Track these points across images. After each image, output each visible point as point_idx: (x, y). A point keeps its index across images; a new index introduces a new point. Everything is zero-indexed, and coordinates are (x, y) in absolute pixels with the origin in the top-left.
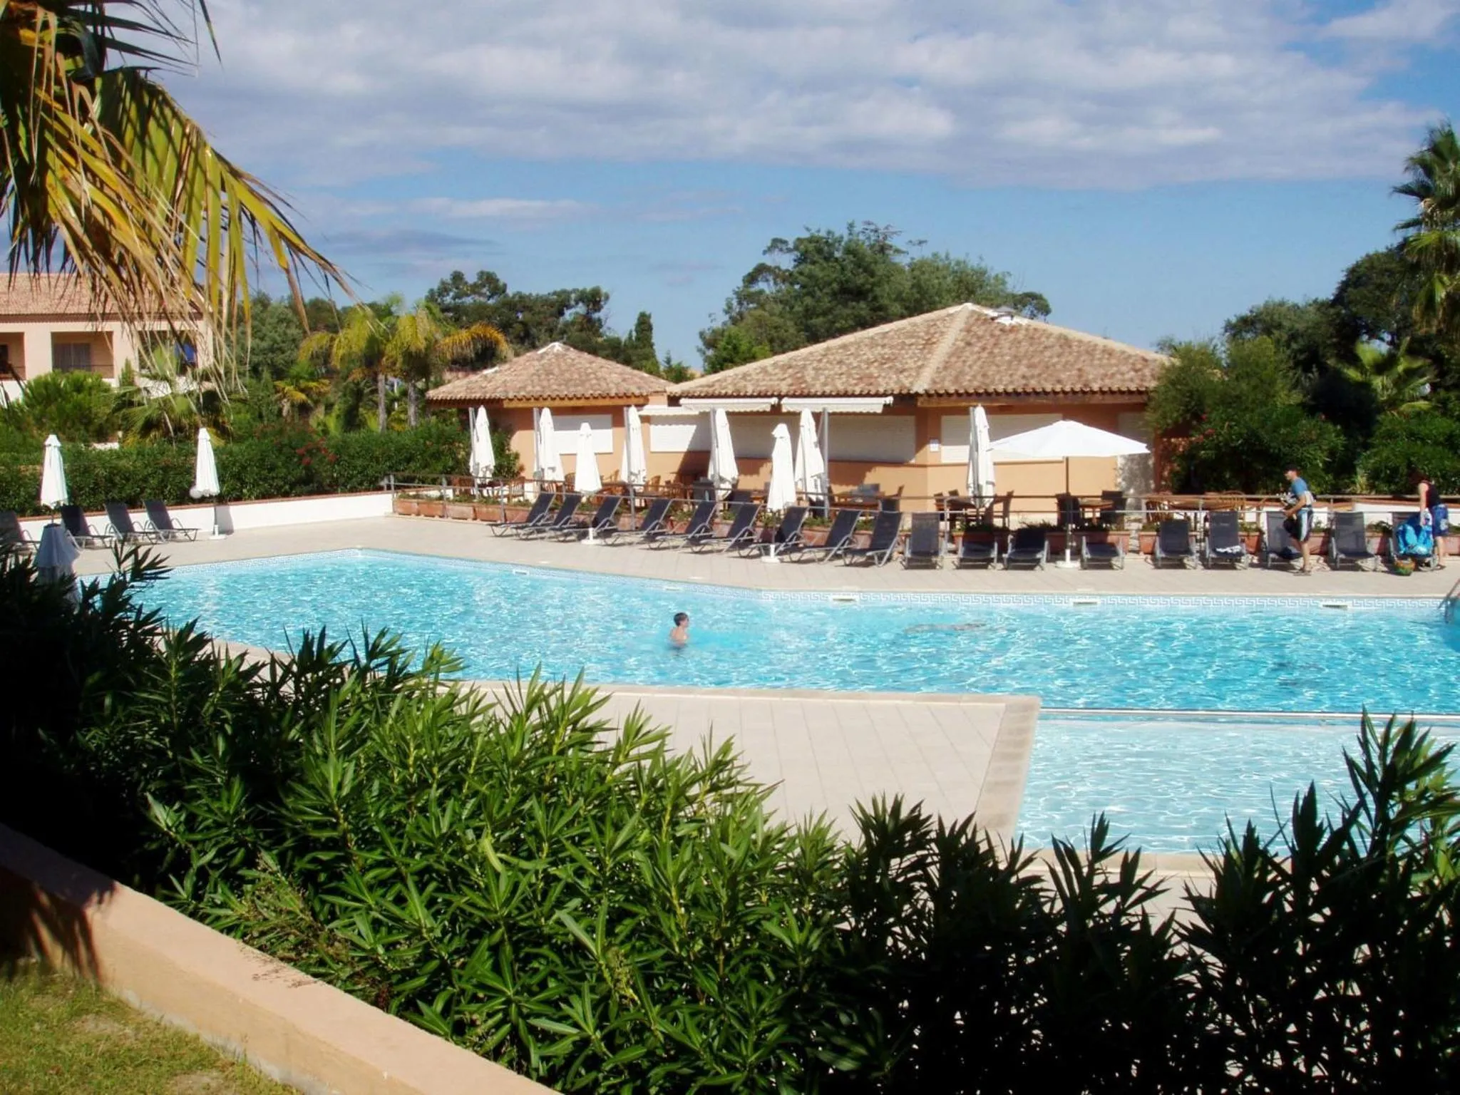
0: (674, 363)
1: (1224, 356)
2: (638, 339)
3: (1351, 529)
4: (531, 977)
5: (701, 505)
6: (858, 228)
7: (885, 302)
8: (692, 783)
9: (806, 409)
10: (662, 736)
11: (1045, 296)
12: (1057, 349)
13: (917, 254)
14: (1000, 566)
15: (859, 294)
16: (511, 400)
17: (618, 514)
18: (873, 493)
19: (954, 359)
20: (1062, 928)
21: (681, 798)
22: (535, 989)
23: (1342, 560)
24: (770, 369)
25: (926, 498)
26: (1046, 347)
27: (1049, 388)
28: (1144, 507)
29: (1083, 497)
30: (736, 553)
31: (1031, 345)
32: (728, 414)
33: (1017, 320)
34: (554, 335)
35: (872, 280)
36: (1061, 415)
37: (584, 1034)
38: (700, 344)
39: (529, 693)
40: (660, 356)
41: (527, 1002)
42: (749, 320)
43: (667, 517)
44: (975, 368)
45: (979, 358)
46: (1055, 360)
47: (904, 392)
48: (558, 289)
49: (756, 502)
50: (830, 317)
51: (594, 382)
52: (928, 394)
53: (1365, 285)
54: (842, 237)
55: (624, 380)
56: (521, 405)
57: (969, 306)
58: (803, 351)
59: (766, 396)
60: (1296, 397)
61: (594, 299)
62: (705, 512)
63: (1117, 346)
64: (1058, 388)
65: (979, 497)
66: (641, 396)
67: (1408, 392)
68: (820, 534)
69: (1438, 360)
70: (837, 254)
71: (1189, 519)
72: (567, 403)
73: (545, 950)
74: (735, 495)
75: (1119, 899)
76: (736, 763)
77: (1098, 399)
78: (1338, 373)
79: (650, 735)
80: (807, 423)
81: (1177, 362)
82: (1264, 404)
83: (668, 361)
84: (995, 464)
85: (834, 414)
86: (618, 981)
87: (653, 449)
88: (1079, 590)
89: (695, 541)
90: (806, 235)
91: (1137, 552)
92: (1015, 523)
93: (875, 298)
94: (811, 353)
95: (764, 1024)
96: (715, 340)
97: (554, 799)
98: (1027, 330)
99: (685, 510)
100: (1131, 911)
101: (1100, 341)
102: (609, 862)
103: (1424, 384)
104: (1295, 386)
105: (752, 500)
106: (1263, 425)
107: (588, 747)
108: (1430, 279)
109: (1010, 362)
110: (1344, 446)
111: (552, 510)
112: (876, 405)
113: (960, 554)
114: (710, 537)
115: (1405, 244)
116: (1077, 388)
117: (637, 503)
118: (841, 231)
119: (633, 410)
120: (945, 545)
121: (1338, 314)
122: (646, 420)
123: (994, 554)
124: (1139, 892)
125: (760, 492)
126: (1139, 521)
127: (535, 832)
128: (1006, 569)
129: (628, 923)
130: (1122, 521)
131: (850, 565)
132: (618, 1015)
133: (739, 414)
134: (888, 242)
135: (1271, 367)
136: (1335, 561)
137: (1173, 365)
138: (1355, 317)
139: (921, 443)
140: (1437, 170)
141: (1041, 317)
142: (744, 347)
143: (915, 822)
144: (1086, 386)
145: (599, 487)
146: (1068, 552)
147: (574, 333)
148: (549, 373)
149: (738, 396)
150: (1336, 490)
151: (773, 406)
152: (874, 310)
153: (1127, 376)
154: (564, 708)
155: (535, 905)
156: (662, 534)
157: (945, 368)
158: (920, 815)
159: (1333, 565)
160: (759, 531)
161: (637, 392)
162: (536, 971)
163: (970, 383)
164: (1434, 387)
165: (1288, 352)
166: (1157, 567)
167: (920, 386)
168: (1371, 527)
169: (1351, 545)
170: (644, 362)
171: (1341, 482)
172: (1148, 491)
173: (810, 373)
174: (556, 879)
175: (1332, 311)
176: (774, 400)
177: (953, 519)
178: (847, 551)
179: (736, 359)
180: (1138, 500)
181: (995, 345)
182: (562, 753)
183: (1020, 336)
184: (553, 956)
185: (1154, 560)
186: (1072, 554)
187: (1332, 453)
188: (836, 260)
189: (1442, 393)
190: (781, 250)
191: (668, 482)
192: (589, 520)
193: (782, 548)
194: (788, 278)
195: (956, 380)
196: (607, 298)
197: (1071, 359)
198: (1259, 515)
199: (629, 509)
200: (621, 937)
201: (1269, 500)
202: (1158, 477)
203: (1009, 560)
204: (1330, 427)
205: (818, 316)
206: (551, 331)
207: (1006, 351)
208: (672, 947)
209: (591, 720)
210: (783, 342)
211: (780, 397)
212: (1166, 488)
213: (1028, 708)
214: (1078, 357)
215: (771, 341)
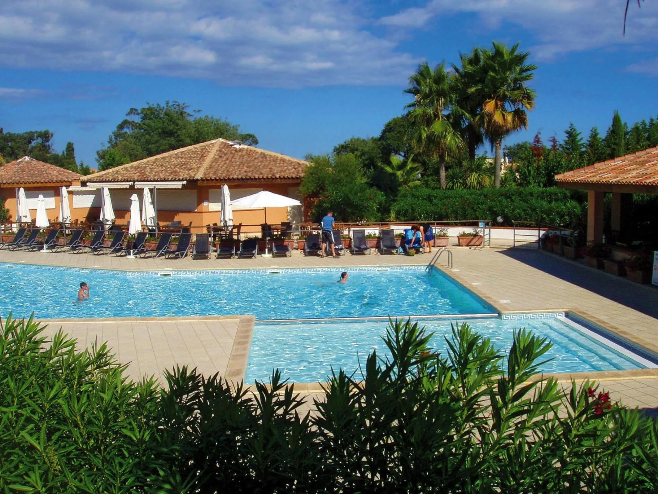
0: (85, 166)
1: (333, 162)
2: (67, 155)
3: (389, 237)
4: (10, 464)
5: (98, 232)
6: (170, 104)
7: (183, 138)
8: (88, 365)
9: (146, 187)
10: (73, 344)
11: (256, 136)
12: (260, 159)
13: (198, 116)
14: (237, 257)
15: (171, 134)
16: (4, 184)
17: (58, 238)
18: (177, 225)
19: (214, 164)
20: (260, 422)
21: (83, 373)
22: (12, 470)
23: (385, 250)
24: (129, 169)
25: (203, 227)
26: (255, 159)
27: (257, 177)
28: (300, 229)
29: (273, 225)
30: (114, 255)
31: (249, 157)
32: (109, 189)
33: (242, 146)
34: (26, 152)
35: (177, 128)
36: (262, 189)
37: (36, 490)
38: (97, 157)
39: (6, 326)
40: (78, 163)
41: (9, 476)
42: (120, 146)
43: (81, 238)
44: (223, 168)
45: (225, 163)
46: (260, 164)
47: (192, 179)
48: (28, 131)
49: (124, 231)
50: (158, 144)
51: (45, 175)
52: (202, 180)
53: (393, 131)
54: (164, 108)
55: (60, 174)
56: (9, 186)
57: (221, 140)
58: (145, 160)
59: (127, 181)
60: (364, 180)
61: (46, 136)
62: (100, 235)
63: (287, 158)
64: (261, 176)
65: (226, 226)
66: (68, 181)
67: (411, 177)
68: (154, 245)
69: (424, 164)
70: (162, 116)
71: (319, 234)
72: (32, 185)
73: (17, 450)
74: (114, 227)
75: (284, 407)
76: (108, 355)
77: (279, 181)
78: (382, 169)
79: (68, 343)
80: (146, 193)
81: (313, 165)
82: (351, 183)
83: (82, 165)
84: (233, 211)
85: (159, 189)
86: (52, 463)
87: (74, 207)
88: (272, 267)
89: (95, 250)
90: (147, 106)
91: (297, 249)
92: (243, 237)
93: (178, 136)
94: (148, 161)
95: (123, 478)
96: (104, 156)
97: (21, 376)
98: (247, 150)
99: (90, 235)
100: (290, 412)
101: (280, 156)
102: (47, 406)
103: (418, 174)
104: (364, 175)
105: (122, 229)
106: (350, 192)
107: (36, 351)
108: (420, 128)
109: (239, 165)
110: (385, 201)
111: (26, 236)
112: (178, 185)
113: (218, 252)
114: (102, 247)
115: (409, 113)
116: (269, 177)
117: (67, 232)
118: (163, 105)
119: (64, 188)
120: (212, 248)
121: (382, 144)
122: (70, 193)
123: (234, 252)
124: (294, 403)
125: (125, 226)
126: (298, 235)
127: (10, 393)
128: (239, 258)
129: (58, 434)
130: (290, 236)
131: (168, 258)
132: (53, 479)
133: (115, 189)
134: (185, 110)
135: (353, 167)
136: (382, 250)
137: (311, 166)
138: (389, 145)
139: (200, 202)
140: (422, 83)
141: (254, 145)
142: (117, 158)
143: (193, 377)
144: (273, 175)
145: (48, 224)
146: (267, 250)
147: (36, 152)
148: (23, 171)
149: (114, 182)
150: (382, 220)
151: (130, 186)
152: (178, 141)
153: (292, 171)
154: (24, 332)
155: (11, 429)
156: (80, 246)
157: (210, 168)
158: (195, 374)
159: (382, 252)
160: (126, 244)
161: (66, 180)
162: (12, 461)
163: (221, 174)
164: (422, 175)
165: (361, 160)
166: (306, 255)
167: (199, 176)
168: (397, 235)
169: (388, 243)
170: (70, 166)
171: (384, 217)
172: (301, 222)
173: (148, 170)
174: (22, 415)
175: (379, 143)
176: (131, 183)
177: (215, 236)
178: (167, 252)
179: (114, 164)
180: (297, 226)
181: (233, 157)
182: (23, 354)
183: (244, 153)
184: (21, 453)
185: (305, 252)
186: (268, 251)
187: (380, 204)
188: (161, 118)
189: (426, 178)
190: (134, 114)
191: (82, 222)
192: (44, 241)
193: (136, 252)
194: (139, 126)
195: (215, 173)
196: (52, 135)
197: (267, 163)
198: (349, 231)
199: (63, 235)
200: (53, 441)
201: (354, 225)
202: (306, 215)
203: (240, 254)
204: (379, 192)
205: (152, 144)
206: (25, 151)
207: (237, 160)
208: (78, 444)
209: (38, 337)
210: (136, 156)
211: (134, 182)
212: (309, 220)
213: (250, 321)
214: (269, 163)
215: (130, 156)
